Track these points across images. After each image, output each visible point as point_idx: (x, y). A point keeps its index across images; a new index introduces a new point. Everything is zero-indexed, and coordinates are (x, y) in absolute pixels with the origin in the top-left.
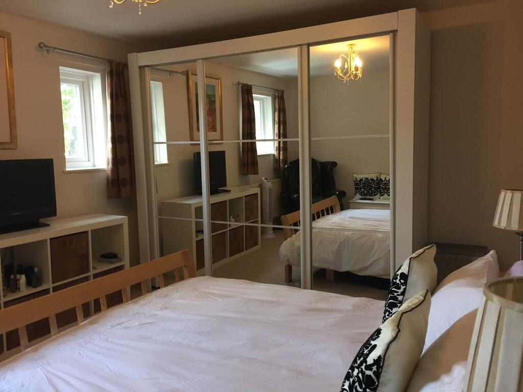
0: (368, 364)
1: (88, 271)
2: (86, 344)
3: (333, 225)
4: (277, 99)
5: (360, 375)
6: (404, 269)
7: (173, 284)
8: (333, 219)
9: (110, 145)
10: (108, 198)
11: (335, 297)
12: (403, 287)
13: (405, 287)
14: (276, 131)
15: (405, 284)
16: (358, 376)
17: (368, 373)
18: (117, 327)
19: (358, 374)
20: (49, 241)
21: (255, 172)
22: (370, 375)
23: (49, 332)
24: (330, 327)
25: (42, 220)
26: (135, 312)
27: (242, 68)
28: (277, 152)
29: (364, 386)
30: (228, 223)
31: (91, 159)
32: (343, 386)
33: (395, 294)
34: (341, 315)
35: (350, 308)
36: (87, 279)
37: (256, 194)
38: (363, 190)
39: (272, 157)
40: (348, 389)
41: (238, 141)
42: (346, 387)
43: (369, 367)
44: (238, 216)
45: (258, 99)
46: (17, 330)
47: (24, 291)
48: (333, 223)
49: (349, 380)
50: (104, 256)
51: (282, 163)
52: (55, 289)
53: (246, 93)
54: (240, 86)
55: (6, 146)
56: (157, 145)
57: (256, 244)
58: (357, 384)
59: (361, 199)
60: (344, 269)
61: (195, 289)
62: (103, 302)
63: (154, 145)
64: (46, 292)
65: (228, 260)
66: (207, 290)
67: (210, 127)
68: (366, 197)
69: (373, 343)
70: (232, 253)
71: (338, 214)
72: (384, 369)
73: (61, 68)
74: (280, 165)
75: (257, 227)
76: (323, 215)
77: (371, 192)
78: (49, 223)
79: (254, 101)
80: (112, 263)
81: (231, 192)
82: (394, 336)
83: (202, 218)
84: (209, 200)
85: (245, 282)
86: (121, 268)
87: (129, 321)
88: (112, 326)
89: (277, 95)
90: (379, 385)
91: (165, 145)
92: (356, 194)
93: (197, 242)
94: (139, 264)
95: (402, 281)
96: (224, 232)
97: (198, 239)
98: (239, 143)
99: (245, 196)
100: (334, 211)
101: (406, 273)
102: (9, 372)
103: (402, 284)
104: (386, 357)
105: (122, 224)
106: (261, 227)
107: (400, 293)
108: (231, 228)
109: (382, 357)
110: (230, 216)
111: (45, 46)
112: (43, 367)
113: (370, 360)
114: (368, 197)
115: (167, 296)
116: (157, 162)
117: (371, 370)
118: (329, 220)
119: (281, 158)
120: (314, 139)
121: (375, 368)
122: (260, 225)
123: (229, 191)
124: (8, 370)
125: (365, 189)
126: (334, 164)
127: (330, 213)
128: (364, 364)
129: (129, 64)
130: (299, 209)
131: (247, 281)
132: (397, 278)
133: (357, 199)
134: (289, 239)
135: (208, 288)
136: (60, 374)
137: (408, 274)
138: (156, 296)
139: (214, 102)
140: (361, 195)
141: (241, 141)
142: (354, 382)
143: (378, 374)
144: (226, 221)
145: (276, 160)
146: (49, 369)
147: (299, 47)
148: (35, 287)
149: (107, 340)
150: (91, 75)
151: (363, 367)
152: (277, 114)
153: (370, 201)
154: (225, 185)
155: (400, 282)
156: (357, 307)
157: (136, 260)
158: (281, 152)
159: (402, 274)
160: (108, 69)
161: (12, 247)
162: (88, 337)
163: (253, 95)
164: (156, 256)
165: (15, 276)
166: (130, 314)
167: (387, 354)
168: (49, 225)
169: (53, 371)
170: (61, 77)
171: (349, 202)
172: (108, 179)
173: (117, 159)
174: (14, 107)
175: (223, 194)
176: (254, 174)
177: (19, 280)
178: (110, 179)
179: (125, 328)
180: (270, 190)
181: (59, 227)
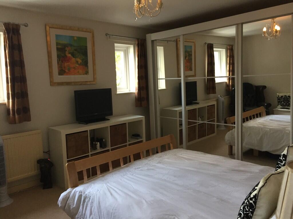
0: (251, 197)
1: (126, 142)
2: (124, 175)
3: (259, 124)
4: (229, 50)
5: (248, 203)
6: (285, 152)
7: (165, 152)
8: (259, 120)
9: (137, 81)
10: (136, 107)
11: (250, 165)
12: (284, 162)
13: (285, 162)
14: (228, 69)
15: (285, 160)
16: (246, 203)
17: (251, 202)
18: (137, 169)
19: (247, 202)
20: (109, 127)
21: (214, 92)
22: (252, 203)
23: (109, 170)
24: (244, 180)
25: (106, 117)
26: (146, 163)
27: (207, 34)
28: (228, 81)
29: (249, 208)
30: (197, 121)
31: (128, 87)
32: (241, 207)
33: (280, 165)
34: (251, 174)
35: (258, 171)
36: (126, 146)
37: (214, 105)
38: (283, 103)
39: (225, 84)
40: (242, 209)
41: (205, 78)
42: (242, 208)
43: (251, 199)
44: (203, 117)
45: (217, 51)
46: (96, 167)
47: (99, 150)
48: (259, 123)
49: (243, 205)
50: (133, 135)
51: (231, 86)
52: (112, 150)
53: (210, 48)
54: (207, 44)
55: (92, 83)
56: (160, 80)
57: (214, 132)
58: (246, 207)
59: (281, 108)
60: (264, 150)
61: (175, 155)
62: (132, 157)
63: (158, 80)
64: (108, 151)
65: (197, 140)
66: (181, 156)
67: (189, 68)
68: (284, 107)
69: (256, 188)
70: (199, 137)
71: (264, 118)
72: (258, 200)
73: (115, 44)
74: (229, 88)
75: (214, 124)
76: (254, 118)
77: (288, 104)
78: (109, 118)
79: (214, 52)
80: (137, 139)
81: (199, 104)
82: (263, 184)
83: (182, 118)
84: (185, 108)
85: (201, 153)
86: (141, 141)
87: (143, 167)
88: (135, 169)
89: (229, 48)
90: (256, 208)
91: (164, 80)
92: (278, 105)
93: (180, 130)
94: (150, 140)
95: (284, 159)
96: (195, 125)
97: (180, 129)
98: (205, 79)
99: (207, 106)
100: (262, 116)
101: (286, 154)
102: (93, 184)
103: (283, 160)
104: (259, 195)
105: (142, 120)
106: (217, 124)
107: (282, 165)
108: (198, 124)
109: (257, 194)
110: (199, 117)
111: (108, 35)
112: (106, 184)
113: (252, 196)
114: (286, 107)
115: (161, 157)
116: (160, 88)
117: (252, 200)
118: (257, 121)
119: (230, 84)
120: (244, 76)
121: (254, 200)
122: (216, 123)
123: (198, 103)
124: (92, 183)
125: (284, 102)
126: (265, 87)
127: (259, 116)
128: (249, 198)
129: (147, 39)
130: (235, 115)
131: (202, 153)
132: (281, 157)
133: (279, 108)
134: (231, 131)
135: (182, 154)
136: (113, 187)
137: (287, 155)
138: (156, 156)
139: (191, 55)
140: (282, 106)
141: (206, 77)
142: (245, 206)
143: (255, 202)
144: (196, 120)
145: (227, 85)
146: (108, 184)
147: (237, 25)
148: (103, 148)
149: (133, 175)
150: (129, 46)
151: (249, 199)
152: (228, 59)
153: (287, 110)
154: (196, 100)
155: (283, 159)
156: (261, 171)
157: (149, 138)
158: (231, 81)
159: (284, 155)
160: (137, 43)
161: (94, 129)
162: (125, 173)
163: (214, 49)
164: (159, 136)
165: (95, 143)
166: (144, 164)
167: (259, 193)
168: (109, 120)
169: (110, 186)
170: (115, 48)
171: (274, 110)
172: (136, 98)
173: (140, 88)
174: (95, 64)
175: (195, 105)
176: (213, 94)
177: (97, 145)
178: (137, 97)
179: (141, 170)
180: (223, 103)
181: (114, 121)
